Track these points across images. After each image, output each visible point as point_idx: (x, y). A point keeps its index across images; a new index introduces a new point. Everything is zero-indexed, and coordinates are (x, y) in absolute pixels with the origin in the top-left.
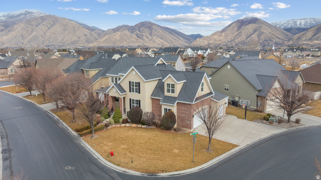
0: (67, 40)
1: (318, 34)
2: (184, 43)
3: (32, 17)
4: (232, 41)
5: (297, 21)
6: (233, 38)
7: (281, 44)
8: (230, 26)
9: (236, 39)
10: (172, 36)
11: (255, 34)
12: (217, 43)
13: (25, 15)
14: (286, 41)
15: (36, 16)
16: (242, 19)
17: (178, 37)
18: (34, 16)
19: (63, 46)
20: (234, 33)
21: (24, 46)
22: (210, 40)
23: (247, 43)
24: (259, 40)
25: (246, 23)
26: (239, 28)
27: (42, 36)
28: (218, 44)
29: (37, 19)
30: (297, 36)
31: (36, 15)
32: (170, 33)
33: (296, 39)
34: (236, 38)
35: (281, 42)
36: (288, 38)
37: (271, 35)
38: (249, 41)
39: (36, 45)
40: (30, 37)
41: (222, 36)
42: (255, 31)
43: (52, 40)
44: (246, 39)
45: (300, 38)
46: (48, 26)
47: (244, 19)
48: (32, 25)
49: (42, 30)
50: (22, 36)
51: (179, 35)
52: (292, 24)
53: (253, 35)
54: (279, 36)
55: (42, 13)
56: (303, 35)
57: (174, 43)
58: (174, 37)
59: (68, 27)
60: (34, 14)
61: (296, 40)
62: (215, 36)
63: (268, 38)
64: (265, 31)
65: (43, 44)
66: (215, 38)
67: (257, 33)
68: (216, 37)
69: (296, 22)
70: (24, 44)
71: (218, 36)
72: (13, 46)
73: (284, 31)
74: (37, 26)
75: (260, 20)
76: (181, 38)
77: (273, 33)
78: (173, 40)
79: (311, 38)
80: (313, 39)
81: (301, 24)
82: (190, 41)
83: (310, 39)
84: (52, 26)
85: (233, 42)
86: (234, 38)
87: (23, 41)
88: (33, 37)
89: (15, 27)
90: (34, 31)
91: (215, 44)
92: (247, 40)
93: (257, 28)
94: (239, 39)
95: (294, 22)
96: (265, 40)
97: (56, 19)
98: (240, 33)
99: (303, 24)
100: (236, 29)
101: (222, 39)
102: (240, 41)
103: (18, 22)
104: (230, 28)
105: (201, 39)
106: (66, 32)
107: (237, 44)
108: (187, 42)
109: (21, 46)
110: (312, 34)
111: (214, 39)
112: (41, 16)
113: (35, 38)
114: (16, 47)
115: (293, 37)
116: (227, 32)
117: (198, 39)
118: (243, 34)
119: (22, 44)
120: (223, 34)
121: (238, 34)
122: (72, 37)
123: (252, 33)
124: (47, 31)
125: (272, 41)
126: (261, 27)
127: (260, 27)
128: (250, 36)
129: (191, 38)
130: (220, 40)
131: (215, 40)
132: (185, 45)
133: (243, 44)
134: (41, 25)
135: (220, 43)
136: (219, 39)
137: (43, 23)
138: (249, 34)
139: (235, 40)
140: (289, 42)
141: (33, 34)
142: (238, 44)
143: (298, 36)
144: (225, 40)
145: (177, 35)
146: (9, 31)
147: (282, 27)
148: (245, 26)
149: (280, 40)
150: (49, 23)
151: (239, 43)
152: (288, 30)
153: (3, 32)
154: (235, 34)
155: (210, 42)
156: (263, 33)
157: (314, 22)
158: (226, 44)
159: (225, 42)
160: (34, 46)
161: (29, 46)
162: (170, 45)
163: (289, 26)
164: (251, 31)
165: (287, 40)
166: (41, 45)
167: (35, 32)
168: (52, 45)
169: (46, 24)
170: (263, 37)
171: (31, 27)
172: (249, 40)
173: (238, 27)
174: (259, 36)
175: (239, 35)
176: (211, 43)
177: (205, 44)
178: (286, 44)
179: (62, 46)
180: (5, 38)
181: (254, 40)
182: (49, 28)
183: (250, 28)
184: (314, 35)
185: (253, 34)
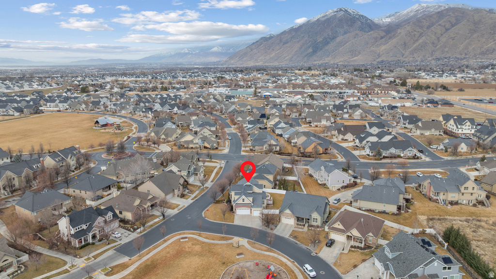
0: (474, 49)
3: (425, 14)
13: (416, 11)
15: (432, 12)
18: (428, 11)
19: (464, 58)
21: (404, 59)
27: (433, 43)
29: (431, 16)
31: (432, 10)
39: (420, 57)
40: (415, 45)
43: (446, 49)
46: (447, 26)
48: (421, 27)
49: (435, 33)
50: (405, 43)
55: (441, 6)
59: (481, 26)
60: (429, 9)
65: (432, 55)
70: (404, 56)
72: (390, 59)
74: (429, 27)
84: (453, 26)
87: (404, 52)
88: (419, 45)
89: (399, 31)
90: (423, 36)
97: (463, 13)
103: (404, 23)
106: (475, 35)
109: (400, 59)
112: (439, 10)
113: (422, 46)
114: (393, 61)
119: (402, 56)
122: (484, 42)
124: (442, 35)
134: (435, 26)
137: (440, 23)
141: (420, 41)
146: (390, 38)
150: (450, 21)
153: (383, 40)
160: (417, 59)
161: (411, 59)
166: (429, 57)
167: (424, 38)
168: (446, 58)
169: (443, 24)
171: (420, 30)
179: (462, 59)
180: (383, 47)
182: (447, 30)
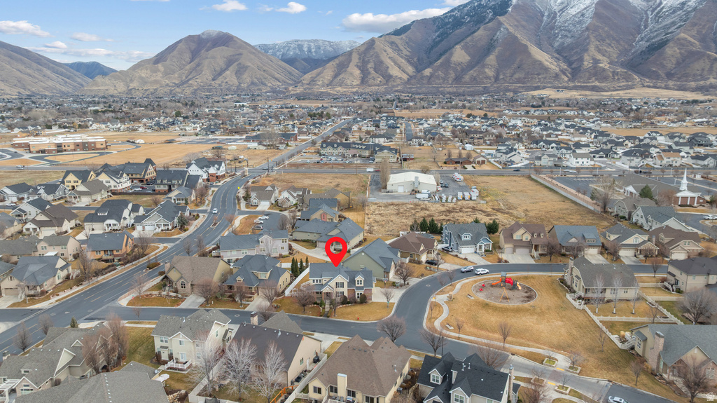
1: (340, 74)
2: (58, 86)
4: (183, 83)
5: (302, 43)
6: (184, 78)
7: (284, 93)
8: (174, 50)
9: (190, 79)
10: (22, 67)
11: (231, 68)
12: (151, 88)
14: (292, 85)
16: (199, 35)
17: (38, 70)
20: (184, 65)
22: (132, 81)
23: (216, 88)
24: (240, 83)
25: (208, 45)
26: (195, 54)
28: (153, 91)
30: (308, 76)
32: (10, 57)
33: (308, 82)
34: (190, 77)
35: (282, 88)
36: (293, 80)
37: (262, 73)
38: (220, 85)
41: (159, 71)
42: (229, 63)
44: (213, 80)
45: (313, 81)
47: (203, 34)
51: (39, 63)
52: (295, 48)
53: (228, 72)
54: (277, 76)
56: (318, 74)
57: (30, 88)
58: (29, 71)
61: (307, 84)
62: (141, 70)
63: (256, 78)
64: (249, 64)
66: (143, 75)
67: (234, 67)
68: (144, 73)
69: (302, 46)
71: (149, 72)
73: (283, 63)
75: (236, 39)
76: (48, 72)
77: (265, 68)
78: (26, 77)
79: (332, 81)
80: (334, 83)
81: (309, 50)
82: (75, 81)
83: (330, 84)
85: (185, 86)
86: (186, 77)
91: (146, 90)
92: (217, 82)
93: (233, 55)
94: (197, 80)
95: (298, 45)
96: (253, 83)
98: (198, 65)
99: (313, 50)
100: (187, 56)
101: (158, 78)
102: (202, 84)
104: (175, 53)
105: (107, 78)
107: (196, 90)
108: (66, 82)
110: (332, 74)
111: (141, 78)
115: (302, 78)
116: (168, 62)
117: (99, 79)
118: (205, 68)
120: (160, 66)
121: (194, 69)
123: (224, 66)
125: (265, 85)
126: (241, 54)
127: (238, 55)
128: (220, 74)
129: (75, 72)
130: (156, 82)
131: (144, 81)
132: (63, 90)
133: (209, 90)
135: (156, 90)
136: (153, 79)
138: (218, 69)
139: (190, 82)
140: (297, 88)
142: (198, 91)
143: (310, 76)
144: (168, 82)
145: (34, 65)
147: (278, 53)
148: (207, 50)
149: (281, 84)
151: (198, 89)
152: (291, 61)
154: (188, 67)
155: (132, 86)
156: (247, 67)
157: (331, 49)
158: (171, 91)
159: (167, 85)
162: (19, 93)
163: (291, 53)
164: (221, 63)
165: (291, 82)
170: (247, 78)
172: (220, 82)
173: (192, 52)
174: (239, 73)
175: (197, 69)
176: (134, 89)
177: (119, 90)
178: (292, 92)
181: (229, 82)
183: (219, 55)
184: (336, 76)
185: (226, 69)
